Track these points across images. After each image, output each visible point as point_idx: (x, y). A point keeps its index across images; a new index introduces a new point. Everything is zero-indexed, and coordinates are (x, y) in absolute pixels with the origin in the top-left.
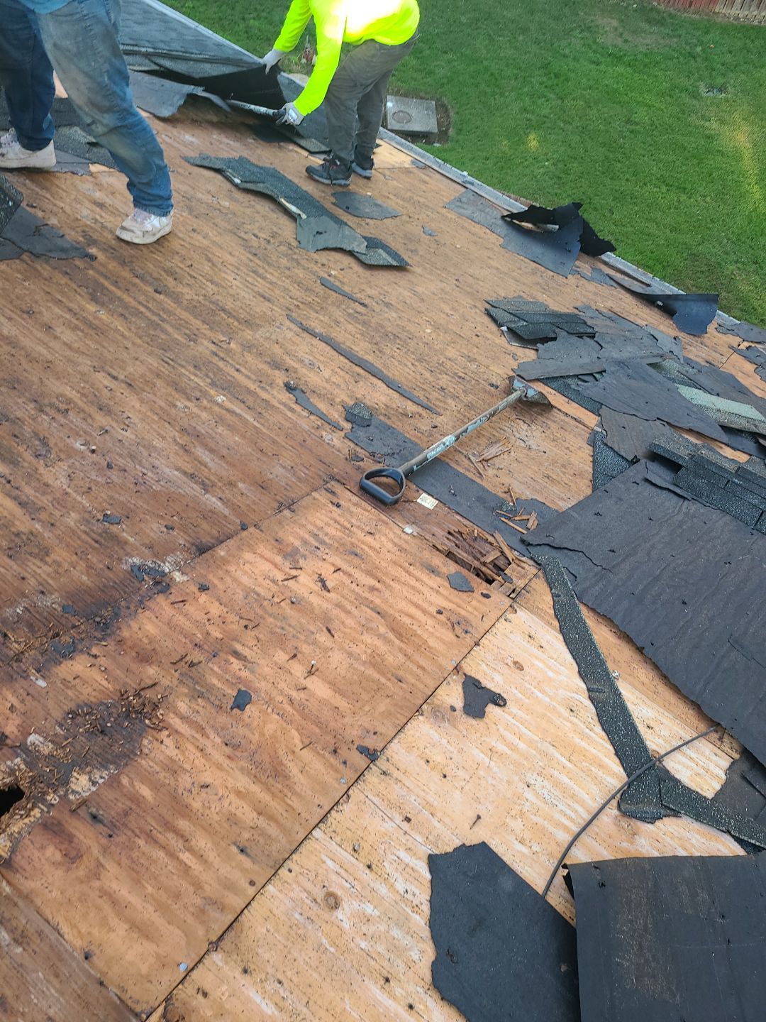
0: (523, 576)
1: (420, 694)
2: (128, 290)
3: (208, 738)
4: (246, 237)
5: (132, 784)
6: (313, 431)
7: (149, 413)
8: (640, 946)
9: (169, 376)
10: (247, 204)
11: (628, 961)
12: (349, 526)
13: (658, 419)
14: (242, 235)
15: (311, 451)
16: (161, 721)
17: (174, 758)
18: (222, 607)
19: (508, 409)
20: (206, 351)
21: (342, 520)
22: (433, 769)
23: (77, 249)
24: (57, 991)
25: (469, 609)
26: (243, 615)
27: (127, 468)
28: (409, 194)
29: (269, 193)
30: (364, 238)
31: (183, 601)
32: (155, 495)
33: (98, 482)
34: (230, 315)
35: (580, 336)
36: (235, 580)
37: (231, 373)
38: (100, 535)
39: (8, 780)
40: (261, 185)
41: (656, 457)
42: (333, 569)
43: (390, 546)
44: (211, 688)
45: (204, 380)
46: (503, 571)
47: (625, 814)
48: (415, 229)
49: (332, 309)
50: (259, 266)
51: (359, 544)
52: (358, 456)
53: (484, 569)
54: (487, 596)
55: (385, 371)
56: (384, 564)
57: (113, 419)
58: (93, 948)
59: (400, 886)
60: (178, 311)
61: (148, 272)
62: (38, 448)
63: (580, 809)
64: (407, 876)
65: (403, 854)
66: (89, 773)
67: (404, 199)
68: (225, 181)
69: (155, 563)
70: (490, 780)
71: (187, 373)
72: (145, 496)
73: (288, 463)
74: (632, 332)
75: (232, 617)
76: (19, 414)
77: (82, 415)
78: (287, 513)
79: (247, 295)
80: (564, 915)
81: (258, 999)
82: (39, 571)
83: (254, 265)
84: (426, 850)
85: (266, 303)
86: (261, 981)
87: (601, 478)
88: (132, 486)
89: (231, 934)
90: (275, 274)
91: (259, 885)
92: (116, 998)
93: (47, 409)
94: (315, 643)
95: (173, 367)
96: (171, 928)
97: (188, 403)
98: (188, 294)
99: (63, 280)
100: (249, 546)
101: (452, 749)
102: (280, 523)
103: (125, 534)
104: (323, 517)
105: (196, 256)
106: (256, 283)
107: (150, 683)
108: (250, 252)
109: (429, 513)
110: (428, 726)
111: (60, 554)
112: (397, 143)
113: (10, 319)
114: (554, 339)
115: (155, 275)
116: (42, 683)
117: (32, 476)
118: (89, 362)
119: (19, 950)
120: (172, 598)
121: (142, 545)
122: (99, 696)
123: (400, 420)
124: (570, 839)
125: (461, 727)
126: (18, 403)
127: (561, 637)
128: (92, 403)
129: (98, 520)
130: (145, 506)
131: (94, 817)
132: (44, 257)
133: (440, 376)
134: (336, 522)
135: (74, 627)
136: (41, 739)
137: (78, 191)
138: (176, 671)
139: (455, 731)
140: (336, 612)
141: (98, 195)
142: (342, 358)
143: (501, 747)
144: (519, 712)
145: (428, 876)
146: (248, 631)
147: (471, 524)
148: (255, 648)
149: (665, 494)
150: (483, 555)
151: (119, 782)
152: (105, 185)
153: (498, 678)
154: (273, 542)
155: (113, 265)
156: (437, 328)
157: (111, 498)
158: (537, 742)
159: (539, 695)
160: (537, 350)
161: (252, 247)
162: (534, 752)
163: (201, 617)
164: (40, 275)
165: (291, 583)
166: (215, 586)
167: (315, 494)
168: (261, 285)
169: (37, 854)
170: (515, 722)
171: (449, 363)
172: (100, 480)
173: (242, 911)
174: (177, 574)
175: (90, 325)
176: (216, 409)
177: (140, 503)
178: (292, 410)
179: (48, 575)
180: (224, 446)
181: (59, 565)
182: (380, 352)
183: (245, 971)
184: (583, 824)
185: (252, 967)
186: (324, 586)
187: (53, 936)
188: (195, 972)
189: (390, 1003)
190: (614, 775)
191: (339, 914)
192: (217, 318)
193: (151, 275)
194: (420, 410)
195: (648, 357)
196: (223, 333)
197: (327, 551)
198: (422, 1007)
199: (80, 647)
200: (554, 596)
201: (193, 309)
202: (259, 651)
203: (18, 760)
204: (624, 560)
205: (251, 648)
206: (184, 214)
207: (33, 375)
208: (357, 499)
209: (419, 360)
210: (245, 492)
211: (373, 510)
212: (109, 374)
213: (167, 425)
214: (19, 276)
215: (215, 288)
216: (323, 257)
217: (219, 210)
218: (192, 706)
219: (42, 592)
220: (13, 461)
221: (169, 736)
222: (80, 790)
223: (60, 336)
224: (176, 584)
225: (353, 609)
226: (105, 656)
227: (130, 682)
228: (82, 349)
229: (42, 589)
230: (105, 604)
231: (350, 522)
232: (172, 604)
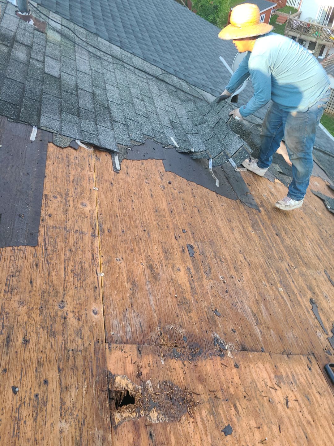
2: (266, 229)
3: (207, 437)
4: (322, 230)
5: (170, 432)
6: (314, 327)
7: (251, 279)
9: (265, 269)
10: (328, 217)
12: (311, 383)
14: (321, 228)
15: (308, 335)
16: (193, 413)
17: (190, 434)
18: (240, 380)
20: (284, 267)
21: (309, 378)
23: (256, 206)
26: (246, 390)
27: (232, 297)
31: (226, 366)
32: (237, 314)
33: (220, 295)
34: (300, 257)
36: (250, 372)
37: (290, 281)
38: (210, 317)
39: (133, 393)
42: (294, 398)
43: (327, 407)
44: (219, 414)
45: (278, 278)
50: (322, 244)
51: (312, 395)
52: (330, 352)
56: (319, 414)
57: (237, 274)
60: (281, 246)
62: (207, 270)
66: (159, 413)
68: (323, 205)
69: (224, 341)
71: (273, 272)
72: (233, 311)
73: (296, 334)
75: (241, 388)
76: (208, 254)
77: (227, 266)
78: (285, 356)
79: (311, 254)
82: (184, 317)
83: (320, 242)
85: (318, 260)
88: (231, 304)
90: (327, 250)
93: (217, 258)
94: (270, 428)
95: (268, 266)
97: (267, 284)
98: (288, 241)
99: (246, 215)
100: (263, 360)
102: (280, 359)
103: (219, 322)
104: (301, 370)
105: (298, 228)
106: (317, 250)
107: (198, 392)
108: (320, 237)
111: (194, 315)
113: (222, 220)
115: (279, 228)
116: (163, 362)
117: (200, 279)
118: (239, 249)
120: (223, 362)
121: (223, 331)
122: (178, 383)
126: (209, 250)
128: (233, 264)
129: (212, 310)
130: (231, 316)
131: (151, 435)
132: (244, 204)
134: (306, 376)
135: (184, 347)
136: (151, 385)
137: (267, 186)
138: (209, 395)
140: (286, 420)
141: (273, 190)
146: (245, 400)
148: (244, 410)
151: (166, 427)
152: (277, 188)
154: (274, 366)
155: (265, 217)
157: (221, 305)
161: (323, 235)
163: (229, 378)
164: (240, 209)
165: (273, 391)
166: (241, 369)
167: (301, 356)
168: (319, 252)
169: (126, 433)
172: (221, 295)
174: (230, 352)
175: (247, 235)
176: (277, 293)
177: (230, 313)
178: (308, 312)
179: (186, 320)
180: (273, 310)
181: (191, 319)
186: (287, 404)
192: (295, 256)
193: (277, 227)
196: (294, 264)
197: (296, 388)
199: (182, 357)
201: (287, 248)
202: (245, 413)
203: (140, 387)
205: (242, 409)
206: (301, 210)
207: (219, 243)
208: (321, 372)
210: (272, 335)
211: (326, 383)
212: (244, 257)
213: (255, 288)
214: (232, 206)
217: (316, 215)
218: (208, 416)
219: (181, 326)
220: (197, 270)
221: (193, 422)
222: (152, 418)
223: (235, 234)
224: (227, 356)
225: (295, 426)
226: (188, 368)
227: (191, 386)
228: (240, 242)
229: (182, 325)
230: (199, 346)
231: (312, 381)
232: (222, 364)
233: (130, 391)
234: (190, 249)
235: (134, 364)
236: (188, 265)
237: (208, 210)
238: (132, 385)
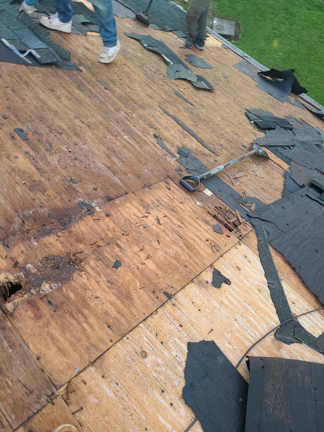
0: (246, 230)
1: (194, 274)
2: (93, 86)
3: (101, 278)
4: (146, 70)
5: (67, 291)
6: (163, 156)
7: (95, 139)
8: (276, 396)
9: (105, 125)
10: (148, 56)
11: (270, 401)
12: (173, 198)
13: (316, 169)
14: (144, 69)
15: (161, 164)
16: (83, 267)
17: (86, 283)
18: (114, 225)
19: (249, 157)
20: (122, 116)
21: (170, 196)
22: (195, 306)
23: (75, 66)
24: (24, 370)
25: (220, 241)
26: (122, 229)
27: (83, 161)
28: (219, 59)
29: (159, 52)
30: (196, 76)
31: (98, 220)
32: (93, 174)
33: (70, 165)
34: (135, 102)
35: (286, 129)
36: (121, 214)
37: (132, 127)
38: (68, 187)
39: (16, 281)
40: (155, 48)
41: (312, 186)
42: (163, 216)
43: (189, 209)
44: (105, 257)
45: (120, 128)
46: (237, 227)
47: (277, 338)
48: (219, 74)
49: (178, 105)
50: (150, 83)
51: (176, 206)
52: (180, 169)
53: (229, 225)
54: (229, 236)
55: (197, 134)
56: (185, 217)
57: (80, 139)
58: (41, 355)
59: (174, 353)
60: (113, 98)
61: (103, 80)
62: (48, 147)
63: (257, 334)
64: (177, 349)
65: (177, 340)
66: (50, 284)
67: (216, 61)
68: (141, 45)
69: (89, 202)
70: (219, 315)
71: (113, 124)
72: (88, 173)
73: (150, 168)
74: (309, 130)
75: (118, 229)
76: (42, 131)
77: (67, 136)
78: (147, 189)
79: (143, 95)
80: (244, 377)
81: (107, 389)
82: (41, 198)
83: (148, 82)
84: (187, 340)
85: (151, 99)
86: (109, 382)
87: (286, 192)
88: (84, 168)
89: (99, 360)
90: (156, 87)
91: (114, 342)
92: (48, 378)
93: (54, 131)
94: (151, 245)
95: (108, 121)
96: (74, 353)
97: (112, 137)
98: (118, 91)
99: (68, 79)
100: (129, 201)
101: (204, 299)
102: (143, 193)
103: (78, 188)
104: (162, 193)
105: (124, 76)
106: (147, 90)
107: (80, 251)
108: (147, 77)
109: (208, 197)
110: (195, 288)
111: (50, 192)
112: (217, 36)
113: (44, 92)
114: (274, 129)
115: (106, 81)
116: (36, 244)
117: (43, 158)
118: (73, 114)
119: (11, 350)
120: (94, 218)
121: (85, 194)
122: (59, 253)
123: (201, 156)
124: (251, 345)
125: (209, 291)
126: (42, 127)
127: (259, 259)
128: (72, 131)
129: (68, 181)
130: (88, 178)
131: (49, 302)
132: (61, 68)
133: (221, 139)
134: (168, 196)
135: (52, 223)
136: (32, 266)
137: (79, 42)
138: (91, 248)
139: (207, 292)
140: (162, 234)
141: (87, 45)
142: (180, 127)
143: (226, 302)
144: (236, 288)
145: (187, 351)
146: (124, 236)
147: (226, 205)
149: (315, 202)
150: (229, 219)
151: (62, 290)
153: (229, 272)
154: (140, 201)
155: (89, 75)
156: (223, 118)
157: (75, 172)
158: (242, 302)
159: (246, 282)
160: (265, 133)
161: (148, 74)
162: (240, 306)
163: (105, 227)
164: (59, 75)
165: (145, 219)
166: (113, 215)
167: (160, 183)
168: (149, 91)
169: (24, 313)
170: (233, 292)
171: (226, 134)
172: (71, 164)
173: (105, 352)
174: (98, 208)
175: (76, 99)
176: (124, 141)
177: (86, 176)
178: (155, 146)
179: (45, 200)
180: (124, 157)
181: (50, 197)
182: (197, 126)
183: (103, 377)
184: (258, 340)
185: (106, 375)
186: (159, 223)
187: (26, 347)
188: (82, 373)
189: (163, 401)
190: (275, 321)
191: (146, 360)
192: (129, 103)
193: (104, 81)
194: (210, 153)
195: (315, 141)
196: (131, 110)
197: (162, 208)
198: (176, 405)
199: (53, 231)
200: (258, 240)
201: (120, 98)
202: (127, 245)
203: (21, 273)
204: (292, 229)
205: (124, 243)
206: (121, 57)
207: (50, 116)
208: (178, 187)
209: (212, 131)
210: (131, 178)
211: (184, 193)
212: (81, 121)
213: (102, 145)
214: (50, 74)
215: (130, 90)
216: (178, 82)
218: (96, 263)
219: (41, 207)
220: (37, 151)
221: (85, 274)
222: (45, 290)
223: (63, 102)
224: (96, 212)
225: (169, 234)
226: (63, 237)
227: (72, 249)
228: (71, 108)
229: (41, 205)
230: (66, 216)
231: (173, 197)
232: (94, 220)
233: (13, 281)
234: (20, 133)
235: (6, 258)
236: (24, 149)
237: (24, 86)
238: (12, 276)
